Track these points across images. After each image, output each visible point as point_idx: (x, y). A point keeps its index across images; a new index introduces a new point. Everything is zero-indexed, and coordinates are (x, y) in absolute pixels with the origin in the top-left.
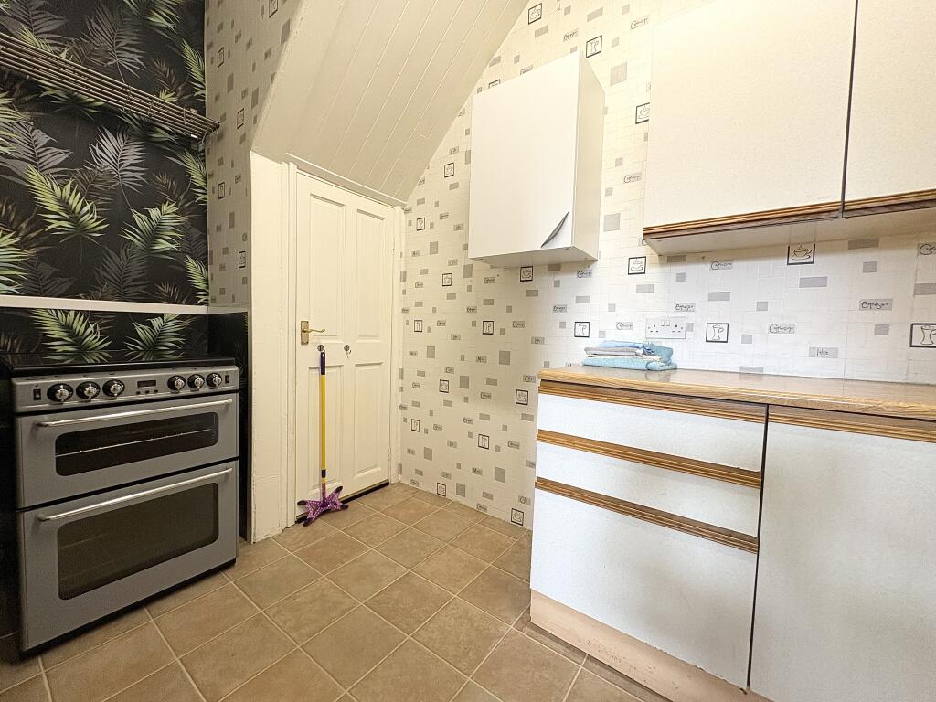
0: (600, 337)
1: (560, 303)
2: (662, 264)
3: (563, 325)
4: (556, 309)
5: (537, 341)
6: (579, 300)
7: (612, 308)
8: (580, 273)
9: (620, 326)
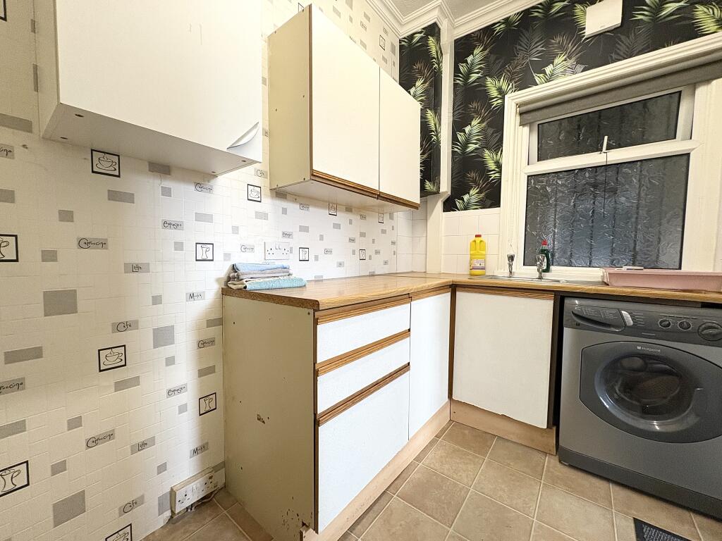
0: (225, 260)
1: (172, 218)
2: (272, 197)
3: (179, 246)
4: (167, 224)
5: (136, 268)
6: (200, 217)
7: (235, 230)
8: (198, 185)
9: (244, 248)
